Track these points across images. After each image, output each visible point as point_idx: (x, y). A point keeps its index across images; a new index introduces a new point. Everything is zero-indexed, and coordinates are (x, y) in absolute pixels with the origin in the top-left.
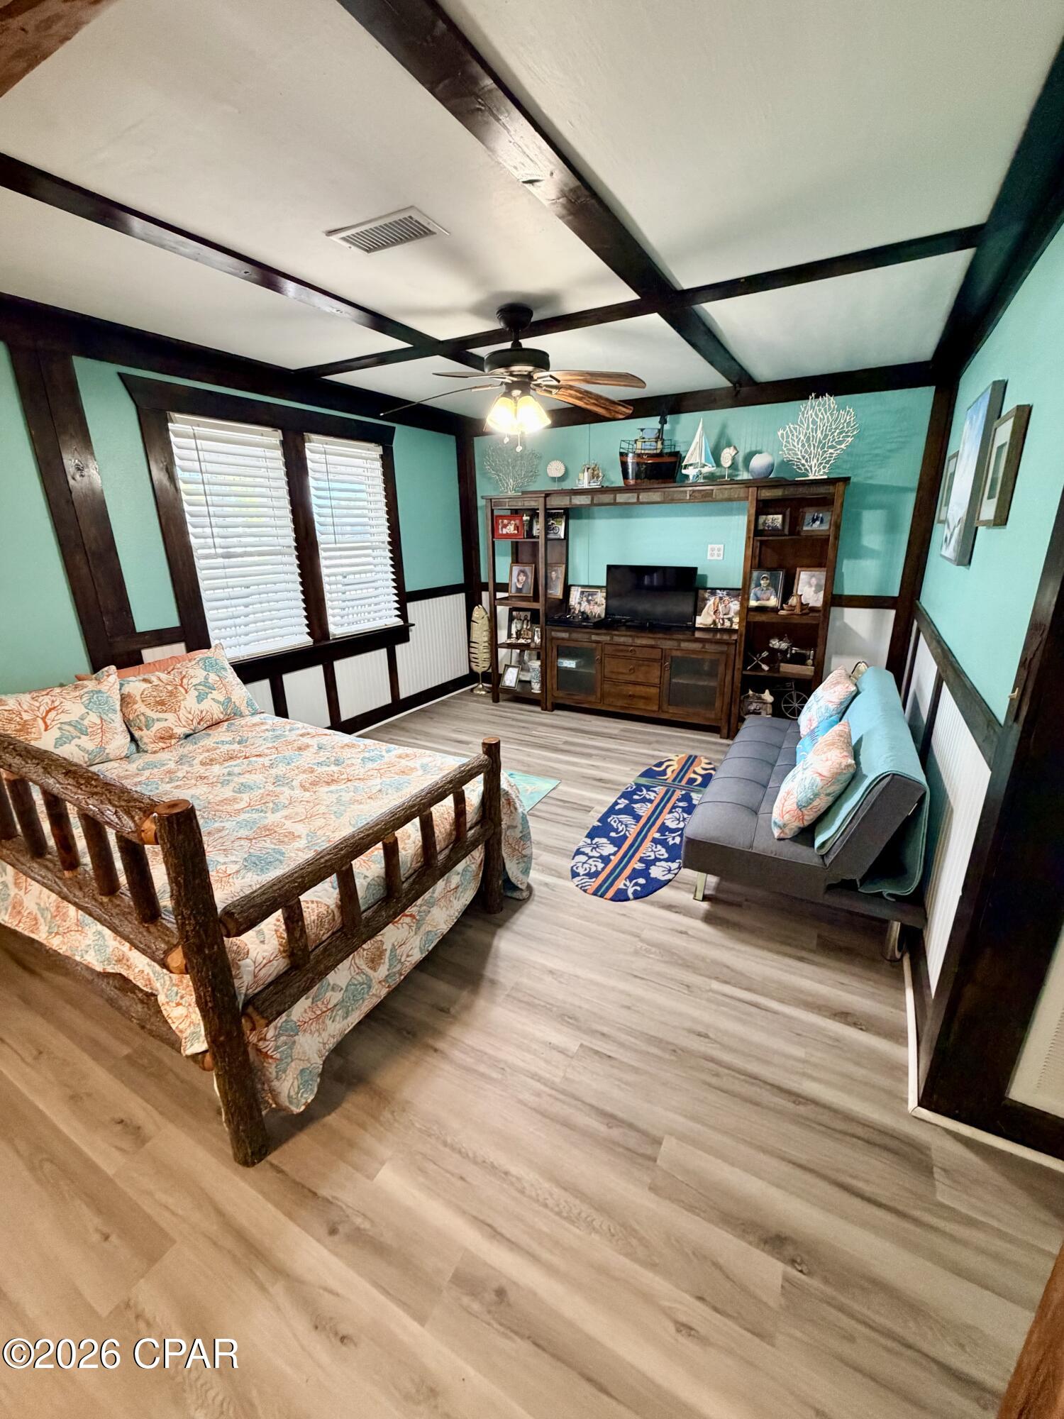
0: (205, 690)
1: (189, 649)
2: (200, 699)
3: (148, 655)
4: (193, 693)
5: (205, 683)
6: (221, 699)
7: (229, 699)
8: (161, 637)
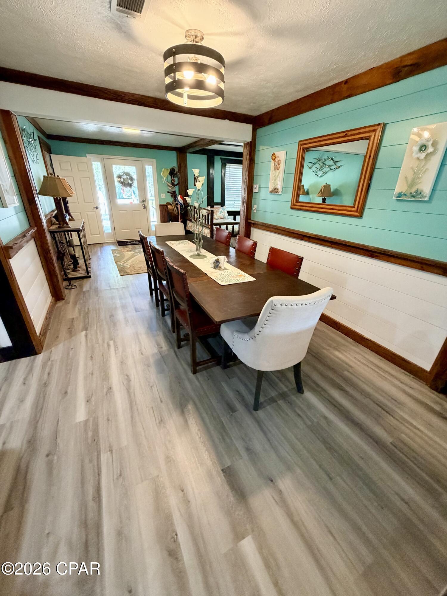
0: (221, 212)
1: (221, 207)
2: (220, 213)
3: (215, 206)
4: (219, 212)
5: (221, 211)
6: (223, 214)
7: (224, 215)
8: (217, 204)
